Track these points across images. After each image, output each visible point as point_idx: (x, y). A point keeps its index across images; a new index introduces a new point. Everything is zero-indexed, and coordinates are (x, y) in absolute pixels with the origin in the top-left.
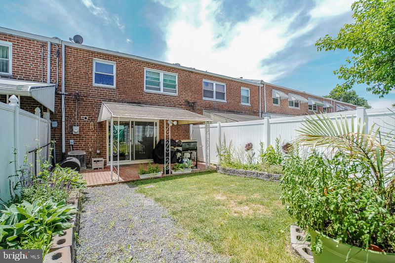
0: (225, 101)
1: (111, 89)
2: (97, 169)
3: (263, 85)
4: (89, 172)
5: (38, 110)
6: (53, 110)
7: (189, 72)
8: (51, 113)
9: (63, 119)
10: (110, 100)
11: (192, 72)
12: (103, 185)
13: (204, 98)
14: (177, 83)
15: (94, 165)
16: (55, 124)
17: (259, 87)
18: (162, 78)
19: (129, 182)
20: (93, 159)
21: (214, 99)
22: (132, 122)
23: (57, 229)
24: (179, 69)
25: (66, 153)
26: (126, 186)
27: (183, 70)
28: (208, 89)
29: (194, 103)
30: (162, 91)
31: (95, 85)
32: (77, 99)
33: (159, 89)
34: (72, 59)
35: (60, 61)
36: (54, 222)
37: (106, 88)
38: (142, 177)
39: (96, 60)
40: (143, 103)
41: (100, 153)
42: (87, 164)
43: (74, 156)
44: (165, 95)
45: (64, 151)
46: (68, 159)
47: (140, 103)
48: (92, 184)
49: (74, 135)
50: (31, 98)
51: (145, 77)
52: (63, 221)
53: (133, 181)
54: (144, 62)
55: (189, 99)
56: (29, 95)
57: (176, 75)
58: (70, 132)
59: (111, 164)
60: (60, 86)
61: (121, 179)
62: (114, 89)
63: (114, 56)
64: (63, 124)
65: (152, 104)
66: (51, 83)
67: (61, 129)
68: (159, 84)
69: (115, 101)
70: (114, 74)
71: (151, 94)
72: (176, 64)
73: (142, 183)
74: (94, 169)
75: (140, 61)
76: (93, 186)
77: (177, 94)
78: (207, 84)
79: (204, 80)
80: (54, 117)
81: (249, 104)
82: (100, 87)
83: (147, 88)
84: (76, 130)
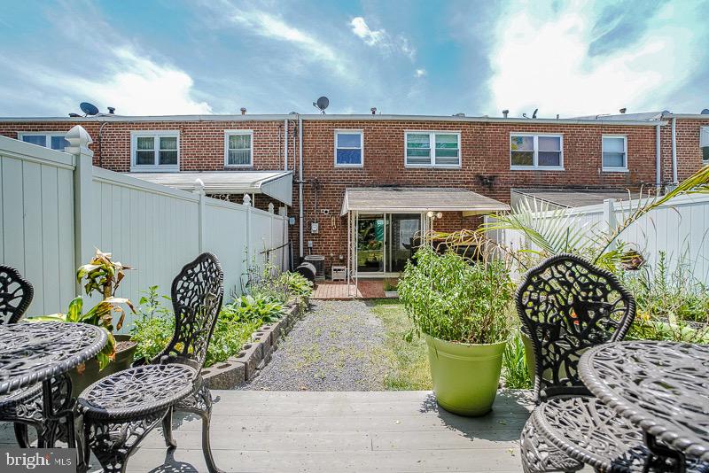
0: (561, 168)
1: (357, 169)
2: (338, 280)
3: (666, 123)
4: (327, 283)
5: (271, 206)
6: (291, 205)
7: (482, 124)
8: (289, 207)
9: (301, 215)
10: (356, 185)
11: (488, 124)
12: (337, 299)
13: (513, 168)
14: (459, 147)
15: (334, 276)
16: (293, 221)
17: (655, 127)
18: (434, 141)
19: (369, 299)
20: (333, 268)
21: (536, 167)
22: (388, 215)
23: (266, 320)
24: (462, 123)
25: (303, 258)
26: (363, 304)
27: (470, 123)
28: (523, 148)
29: (491, 178)
30: (433, 164)
31: (337, 165)
32: (315, 187)
33: (429, 161)
34: (310, 136)
35: (297, 141)
36: (266, 314)
37: (351, 169)
38: (388, 294)
39: (339, 131)
40: (403, 186)
41: (344, 259)
42: (326, 273)
43: (310, 262)
44: (438, 170)
45: (301, 255)
46: (303, 265)
47: (398, 186)
48: (325, 297)
49: (313, 234)
50: (263, 194)
51: (406, 144)
52: (273, 316)
53: (374, 299)
54: (402, 122)
55: (483, 171)
56: (260, 192)
57: (458, 134)
58: (308, 231)
59: (357, 275)
60: (297, 172)
61: (360, 295)
62: (361, 169)
63: (361, 122)
64: (301, 219)
65: (417, 185)
66: (288, 169)
67: (299, 227)
68: (427, 153)
69: (363, 186)
70: (362, 147)
71: (415, 169)
72: (458, 115)
73: (385, 303)
74: (335, 280)
75: (397, 122)
76: (325, 300)
77: (460, 165)
78: (519, 140)
79: (512, 134)
80: (292, 212)
81: (625, 169)
82: (343, 169)
83: (409, 161)
84: (315, 227)
